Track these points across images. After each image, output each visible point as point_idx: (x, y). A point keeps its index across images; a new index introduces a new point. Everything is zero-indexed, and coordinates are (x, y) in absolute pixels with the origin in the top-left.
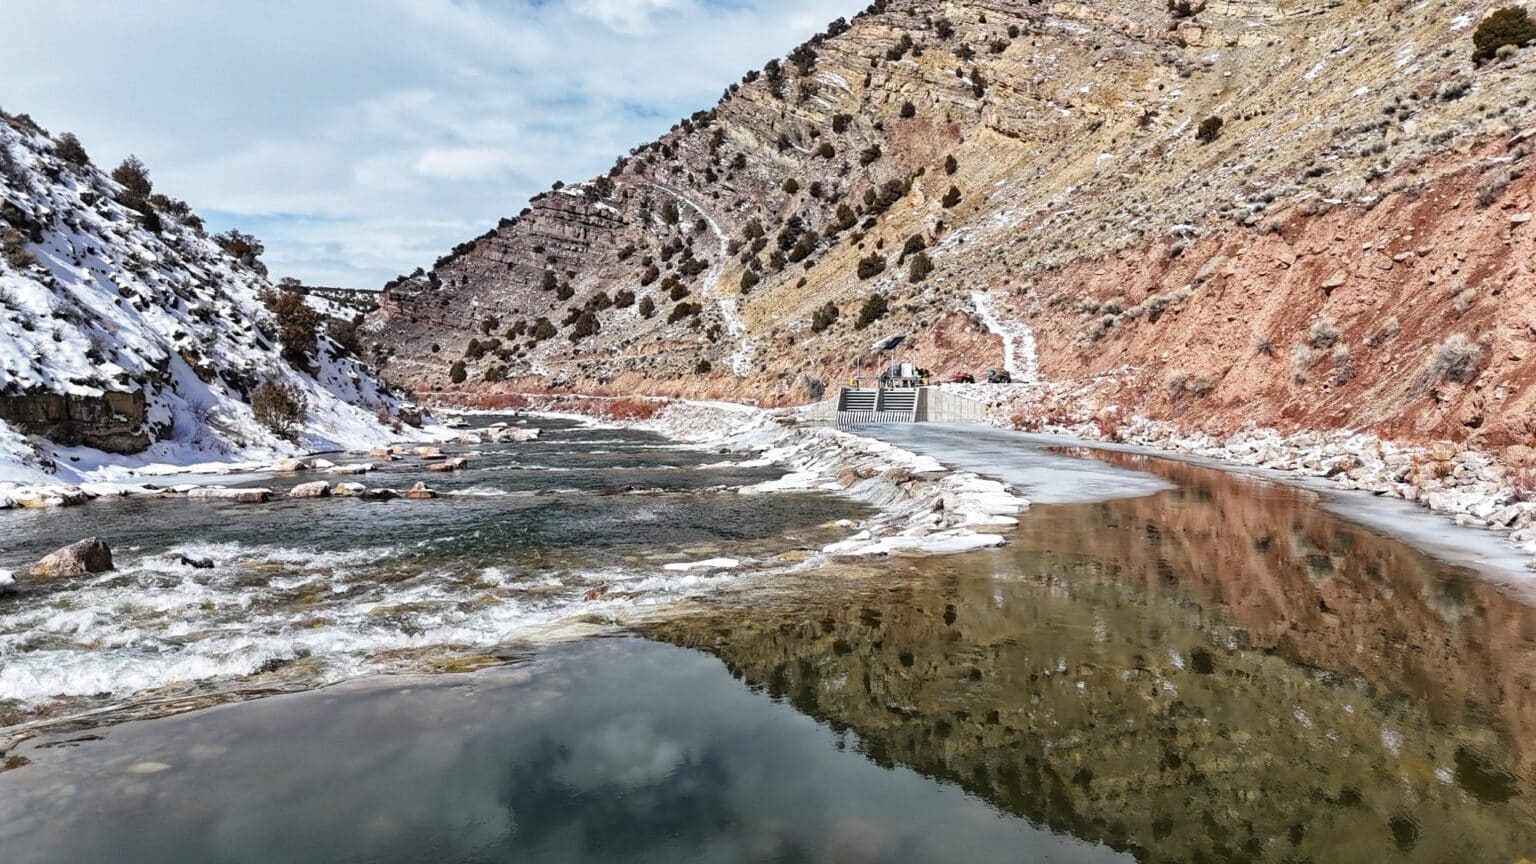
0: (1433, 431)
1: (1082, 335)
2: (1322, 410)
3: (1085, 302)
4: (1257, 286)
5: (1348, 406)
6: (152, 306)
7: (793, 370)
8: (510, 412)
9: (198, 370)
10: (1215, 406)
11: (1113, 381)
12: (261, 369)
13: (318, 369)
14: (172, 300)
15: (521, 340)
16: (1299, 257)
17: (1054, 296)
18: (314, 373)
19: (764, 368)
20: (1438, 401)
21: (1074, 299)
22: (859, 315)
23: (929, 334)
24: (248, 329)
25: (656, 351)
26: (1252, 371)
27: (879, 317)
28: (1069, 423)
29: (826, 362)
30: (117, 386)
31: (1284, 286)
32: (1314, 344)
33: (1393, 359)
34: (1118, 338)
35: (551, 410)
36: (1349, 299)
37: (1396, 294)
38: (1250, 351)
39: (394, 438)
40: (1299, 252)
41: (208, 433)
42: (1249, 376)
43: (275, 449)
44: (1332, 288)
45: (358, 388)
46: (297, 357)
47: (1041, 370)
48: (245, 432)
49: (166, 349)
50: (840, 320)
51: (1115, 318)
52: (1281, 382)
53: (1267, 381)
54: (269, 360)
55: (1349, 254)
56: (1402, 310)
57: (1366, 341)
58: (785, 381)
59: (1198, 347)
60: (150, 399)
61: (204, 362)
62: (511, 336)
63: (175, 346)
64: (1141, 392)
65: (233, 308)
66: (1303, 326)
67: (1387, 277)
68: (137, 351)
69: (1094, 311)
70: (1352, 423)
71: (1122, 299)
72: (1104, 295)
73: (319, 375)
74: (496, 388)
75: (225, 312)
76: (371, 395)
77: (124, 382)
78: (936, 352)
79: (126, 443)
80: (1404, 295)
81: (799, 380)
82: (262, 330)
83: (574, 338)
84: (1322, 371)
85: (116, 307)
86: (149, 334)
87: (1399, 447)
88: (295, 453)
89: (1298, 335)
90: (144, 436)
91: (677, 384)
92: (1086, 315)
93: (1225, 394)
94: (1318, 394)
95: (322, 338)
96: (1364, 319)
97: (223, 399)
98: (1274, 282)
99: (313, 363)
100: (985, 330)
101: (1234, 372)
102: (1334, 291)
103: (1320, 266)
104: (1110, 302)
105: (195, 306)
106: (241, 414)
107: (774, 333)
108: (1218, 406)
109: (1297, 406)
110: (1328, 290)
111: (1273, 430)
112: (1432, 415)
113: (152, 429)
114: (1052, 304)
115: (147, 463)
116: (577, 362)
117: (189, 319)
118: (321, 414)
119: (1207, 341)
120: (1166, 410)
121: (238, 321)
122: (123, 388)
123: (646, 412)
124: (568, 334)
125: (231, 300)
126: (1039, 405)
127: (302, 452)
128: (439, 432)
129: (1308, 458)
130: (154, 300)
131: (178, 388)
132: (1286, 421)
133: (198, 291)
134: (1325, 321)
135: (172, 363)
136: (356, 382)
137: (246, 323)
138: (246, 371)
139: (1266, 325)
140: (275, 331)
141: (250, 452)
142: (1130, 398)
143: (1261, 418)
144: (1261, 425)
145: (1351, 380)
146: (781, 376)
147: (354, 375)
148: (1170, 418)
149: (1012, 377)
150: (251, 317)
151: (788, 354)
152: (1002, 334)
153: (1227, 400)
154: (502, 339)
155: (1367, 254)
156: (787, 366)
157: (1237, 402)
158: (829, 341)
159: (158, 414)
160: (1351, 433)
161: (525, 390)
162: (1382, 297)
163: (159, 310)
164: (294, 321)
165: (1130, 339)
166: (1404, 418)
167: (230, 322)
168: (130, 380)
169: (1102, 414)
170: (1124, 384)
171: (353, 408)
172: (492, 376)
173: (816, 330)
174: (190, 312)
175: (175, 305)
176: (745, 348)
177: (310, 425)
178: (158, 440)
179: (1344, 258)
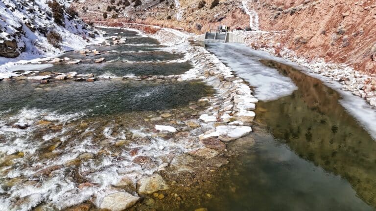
0: (370, 70)
1: (271, 17)
2: (338, 55)
3: (273, 6)
4: (323, 12)
5: (346, 56)
6: (16, 10)
7: (193, 20)
8: (119, 28)
9: (31, 28)
10: (307, 48)
11: (279, 35)
12: (49, 26)
13: (65, 24)
14: (21, 7)
15: (121, 6)
16: (336, 4)
17: (265, 4)
18: (64, 26)
19: (185, 19)
20: (373, 60)
21: (270, 5)
22: (211, 5)
23: (230, 14)
24: (44, 14)
25: (157, 11)
26: (319, 39)
27: (216, 5)
28: (267, 47)
29: (202, 19)
30: (7, 39)
31: (331, 13)
32: (338, 33)
33: (360, 42)
34: (281, 18)
35: (130, 28)
36: (349, 20)
37: (363, 20)
38: (318, 33)
39: (87, 44)
40: (336, 3)
41: (35, 49)
42: (318, 40)
43: (54, 52)
44: (345, 16)
45: (77, 28)
46: (59, 22)
47: (260, 26)
48: (46, 47)
49: (21, 24)
50: (206, 5)
51: (281, 12)
52: (327, 43)
53: (323, 42)
54: (50, 23)
55: (351, 5)
56: (364, 26)
57: (353, 34)
58: (191, 24)
59: (304, 29)
60: (18, 40)
61: (32, 26)
62: (118, 5)
63: (24, 22)
64: (287, 39)
65: (39, 8)
66: (335, 27)
67: (361, 14)
68: (12, 26)
69: (275, 9)
70: (347, 62)
71: (283, 6)
72: (278, 4)
73: (66, 26)
74: (115, 20)
75: (37, 9)
76: (81, 30)
77: (9, 37)
78: (232, 20)
79: (12, 55)
80: (366, 20)
81: (195, 24)
82: (48, 14)
83: (135, 6)
84: (339, 42)
85: (5, 12)
86: (16, 19)
87: (360, 74)
88: (60, 52)
89: (333, 29)
90: (17, 52)
91: (162, 22)
92: (273, 10)
93: (310, 44)
94: (337, 49)
95: (65, 14)
96: (353, 26)
97: (39, 37)
98: (328, 11)
99: (63, 23)
100: (245, 14)
101: (313, 38)
102: (345, 17)
103: (342, 8)
104: (280, 7)
105: (28, 8)
106: (44, 41)
107: (188, 8)
108: (308, 48)
109: (331, 52)
110: (344, 17)
111: (323, 59)
112: (370, 64)
113: (19, 50)
114: (264, 6)
115: (19, 60)
116: (136, 13)
117: (27, 12)
118: (67, 38)
119: (307, 27)
120: (294, 47)
121: (41, 12)
122: (9, 39)
123: (154, 32)
124: (133, 5)
125: (38, 5)
126: (259, 40)
127: (62, 52)
128: (100, 40)
129: (334, 74)
130: (16, 8)
131: (26, 34)
132: (327, 56)
133: (28, 3)
134: (342, 27)
135: (23, 27)
136: (76, 26)
137: (43, 12)
138: (44, 28)
139: (325, 25)
140: (51, 14)
141: (48, 54)
142: (284, 41)
143: (320, 54)
144: (320, 56)
145: (348, 47)
146: (190, 22)
147: (75, 24)
148: (294, 50)
149: (252, 29)
150: (44, 10)
151: (192, 15)
152: (250, 15)
153: (311, 46)
154: (116, 6)
155: (357, 6)
156: (191, 19)
157: (314, 47)
158: (203, 12)
159: (20, 45)
160: (346, 65)
161: (123, 21)
162: (359, 20)
163: (18, 11)
164: (56, 11)
165: (285, 19)
166: (362, 64)
167: (38, 12)
168: (11, 37)
169: (276, 45)
170: (282, 36)
171: (76, 35)
172: (114, 17)
173: (200, 8)
174: (27, 10)
175: (23, 8)
176: (181, 12)
177: (64, 42)
178: (21, 53)
179: (349, 6)
